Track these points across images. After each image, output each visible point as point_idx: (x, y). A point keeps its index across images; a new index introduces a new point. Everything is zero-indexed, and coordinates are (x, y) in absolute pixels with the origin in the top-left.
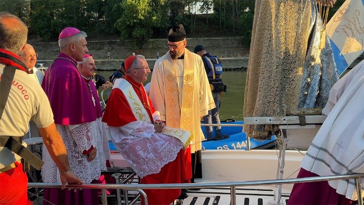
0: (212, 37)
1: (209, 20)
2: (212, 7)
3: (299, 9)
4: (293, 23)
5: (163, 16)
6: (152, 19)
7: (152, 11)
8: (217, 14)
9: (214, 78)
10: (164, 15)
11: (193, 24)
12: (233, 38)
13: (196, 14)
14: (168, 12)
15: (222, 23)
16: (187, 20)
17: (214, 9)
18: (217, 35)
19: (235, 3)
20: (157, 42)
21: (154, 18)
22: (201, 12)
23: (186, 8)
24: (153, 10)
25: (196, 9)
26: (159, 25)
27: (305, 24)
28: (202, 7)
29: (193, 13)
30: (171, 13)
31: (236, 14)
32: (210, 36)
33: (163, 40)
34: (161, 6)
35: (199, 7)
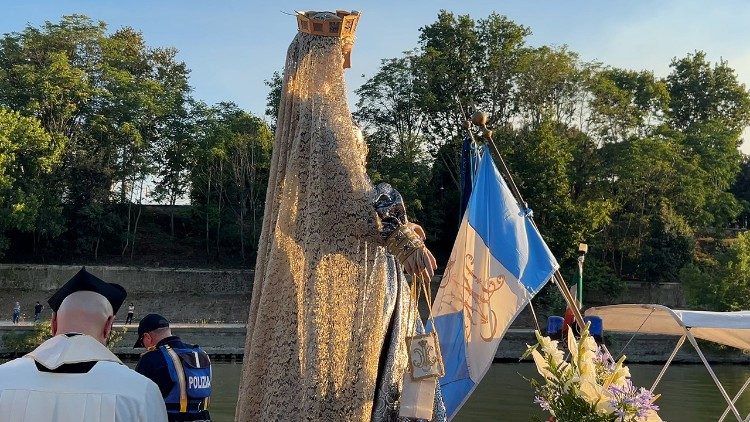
0: (184, 267)
1: (178, 220)
2: (187, 189)
3: (359, 278)
4: (345, 311)
5: (46, 204)
6: (12, 209)
7: (15, 189)
8: (199, 209)
9: (183, 408)
10: (49, 200)
11: (132, 230)
12: (239, 271)
13: (143, 203)
14: (61, 193)
15: (213, 233)
16: (114, 216)
17: (193, 195)
18: (195, 262)
19: (247, 184)
20: (18, 273)
21: (19, 207)
22: (158, 200)
23: (116, 187)
24: (16, 185)
25: (142, 191)
26: (30, 227)
27: (372, 315)
28: (160, 188)
29: (133, 201)
30: (70, 196)
31: (250, 212)
32: (176, 265)
33: (41, 267)
34: (44, 176)
35: (153, 187)
